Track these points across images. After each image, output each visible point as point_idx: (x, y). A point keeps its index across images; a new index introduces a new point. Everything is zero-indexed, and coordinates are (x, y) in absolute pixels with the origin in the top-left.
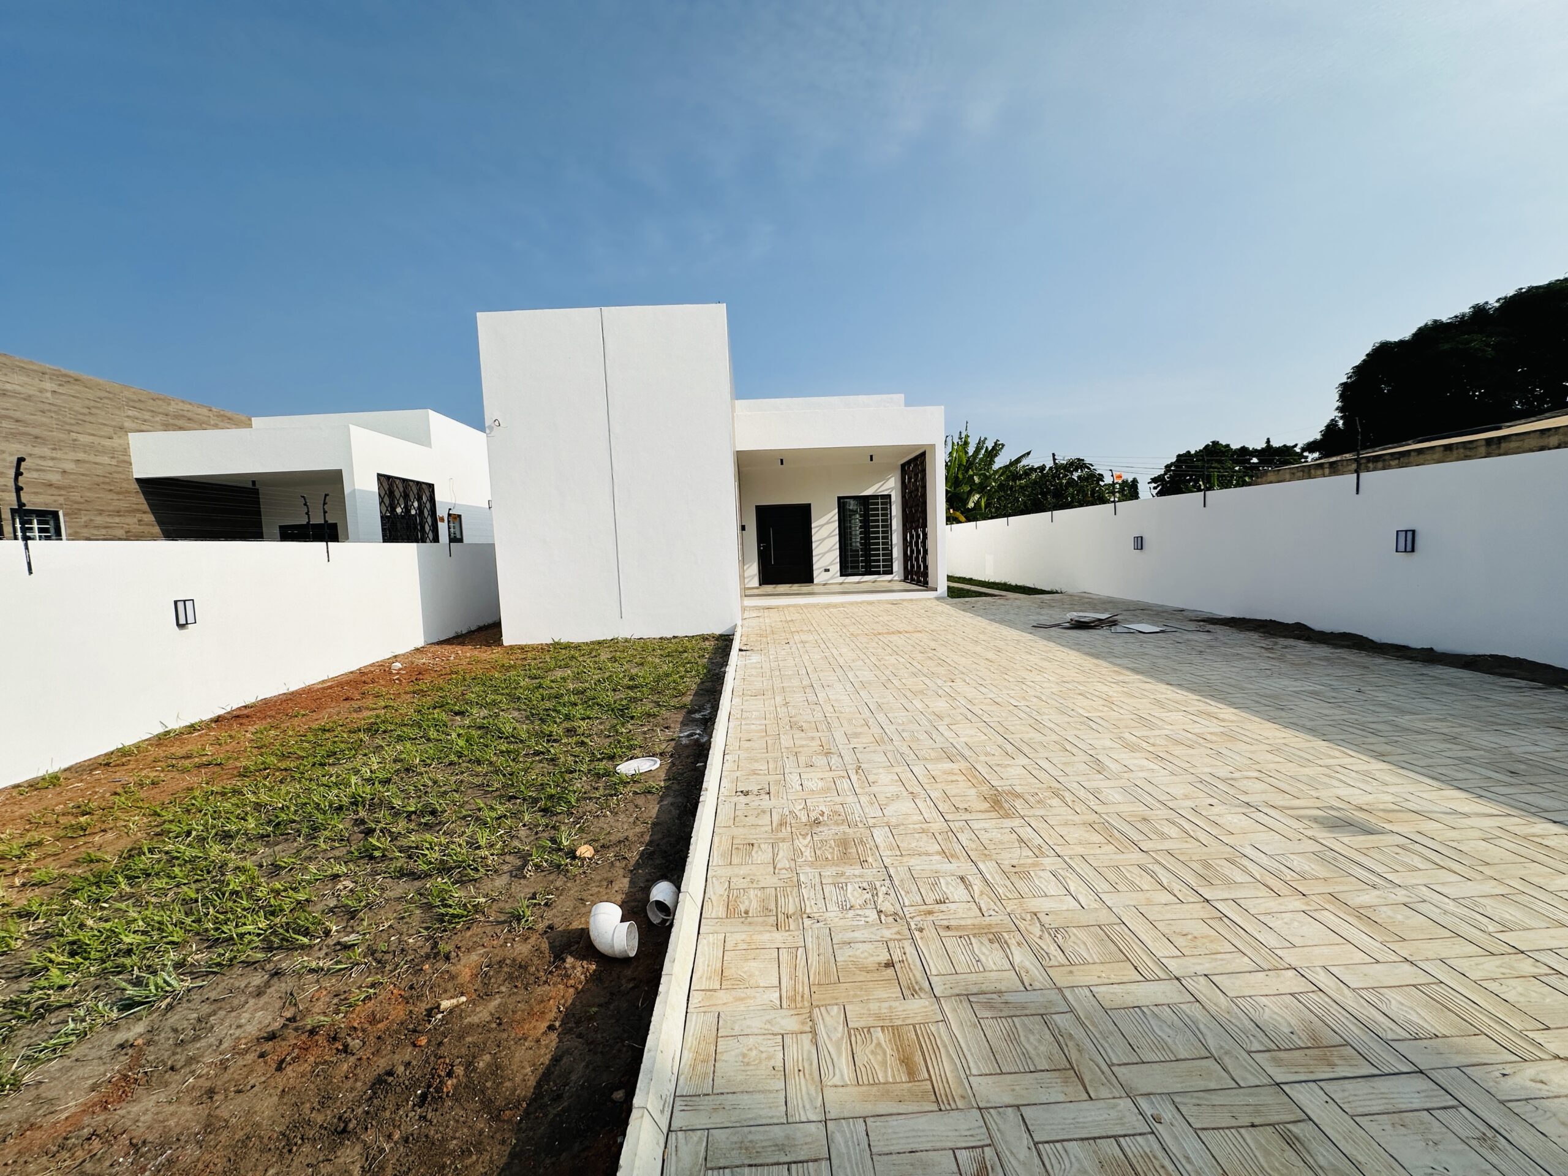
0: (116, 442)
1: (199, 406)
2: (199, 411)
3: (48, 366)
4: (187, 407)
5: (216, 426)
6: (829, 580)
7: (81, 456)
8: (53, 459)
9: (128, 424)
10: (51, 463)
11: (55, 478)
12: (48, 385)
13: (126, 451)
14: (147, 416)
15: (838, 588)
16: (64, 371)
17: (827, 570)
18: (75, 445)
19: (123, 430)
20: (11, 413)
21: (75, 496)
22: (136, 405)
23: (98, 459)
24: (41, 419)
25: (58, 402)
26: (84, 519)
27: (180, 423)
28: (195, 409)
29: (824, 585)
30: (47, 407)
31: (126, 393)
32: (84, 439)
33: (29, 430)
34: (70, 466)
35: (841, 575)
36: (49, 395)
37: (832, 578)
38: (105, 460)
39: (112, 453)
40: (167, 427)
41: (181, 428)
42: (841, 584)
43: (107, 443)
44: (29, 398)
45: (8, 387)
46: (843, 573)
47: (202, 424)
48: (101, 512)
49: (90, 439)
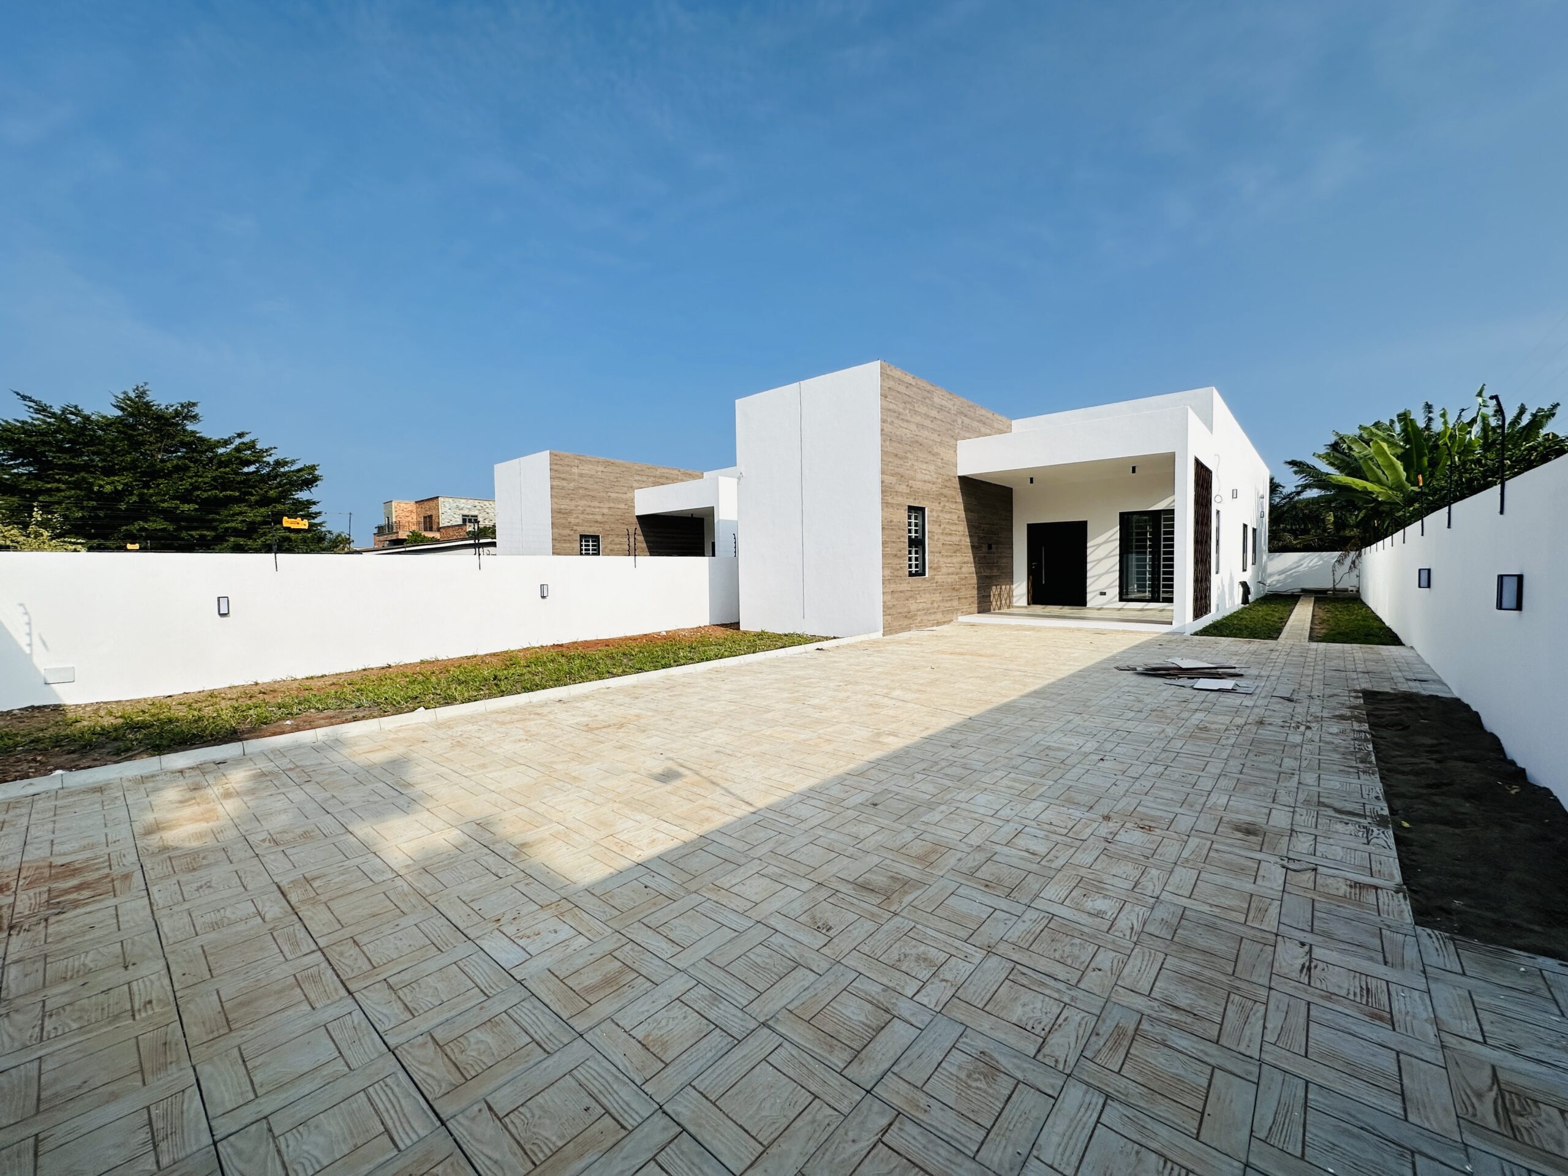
0: (629, 495)
1: (673, 469)
2: (673, 472)
3: (602, 459)
4: (666, 471)
5: (682, 480)
6: (1104, 604)
7: (612, 505)
8: (599, 507)
9: (635, 485)
10: (598, 510)
11: (599, 518)
12: (600, 468)
13: (632, 500)
14: (645, 478)
15: (1117, 615)
16: (607, 459)
17: (1103, 594)
18: (609, 499)
19: (632, 488)
20: (583, 485)
21: (607, 527)
22: (640, 473)
23: (619, 506)
24: (596, 487)
25: (603, 477)
26: (610, 539)
27: (661, 481)
28: (670, 471)
29: (1099, 609)
30: (598, 480)
31: (636, 467)
32: (613, 495)
33: (591, 493)
34: (605, 511)
35: (1121, 600)
36: (600, 473)
37: (1109, 602)
38: (622, 506)
39: (625, 502)
40: (655, 484)
41: (662, 484)
42: (1119, 610)
43: (624, 496)
44: (591, 476)
45: (584, 472)
46: (1123, 597)
47: (674, 480)
48: (618, 535)
49: (616, 495)
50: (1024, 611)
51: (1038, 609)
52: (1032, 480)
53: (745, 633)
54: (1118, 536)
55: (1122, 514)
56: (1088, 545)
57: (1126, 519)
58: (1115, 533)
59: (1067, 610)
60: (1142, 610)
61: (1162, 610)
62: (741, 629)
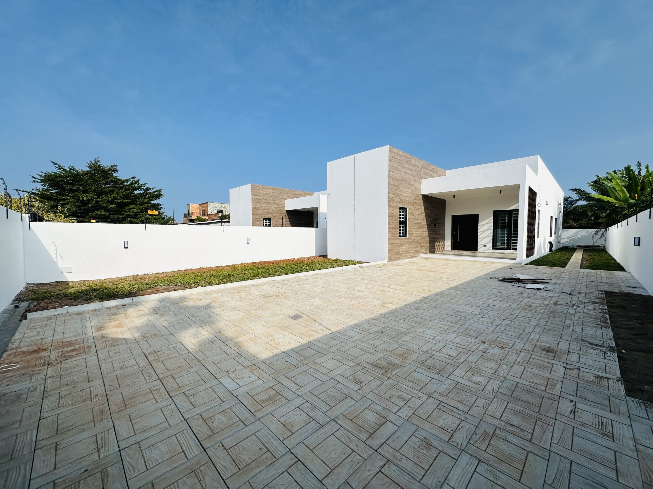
0: (283, 202)
1: (301, 191)
2: (301, 193)
3: (272, 187)
4: (298, 192)
5: (305, 196)
6: (486, 250)
7: (276, 206)
9: (286, 198)
10: (270, 208)
11: (271, 211)
12: (272, 191)
13: (284, 204)
14: (289, 195)
15: (491, 255)
16: (275, 187)
17: (485, 246)
18: (275, 204)
19: (284, 199)
20: (265, 198)
21: (274, 215)
22: (288, 193)
23: (279, 207)
24: (270, 198)
25: (273, 194)
26: (275, 220)
27: (296, 196)
28: (300, 192)
29: (483, 252)
30: (271, 196)
31: (286, 191)
33: (267, 201)
34: (273, 208)
35: (493, 248)
36: (271, 193)
37: (488, 250)
38: (280, 206)
39: (282, 205)
40: (293, 198)
41: (297, 198)
42: (492, 253)
43: (281, 202)
44: (268, 194)
45: (265, 192)
46: (494, 247)
47: (301, 196)
48: (278, 218)
49: (278, 202)
50: (449, 253)
51: (456, 252)
52: (454, 196)
53: (329, 259)
54: (492, 221)
55: (495, 212)
56: (479, 224)
57: (496, 214)
58: (491, 220)
59: (468, 253)
60: (502, 253)
61: (512, 254)
62: (328, 258)
